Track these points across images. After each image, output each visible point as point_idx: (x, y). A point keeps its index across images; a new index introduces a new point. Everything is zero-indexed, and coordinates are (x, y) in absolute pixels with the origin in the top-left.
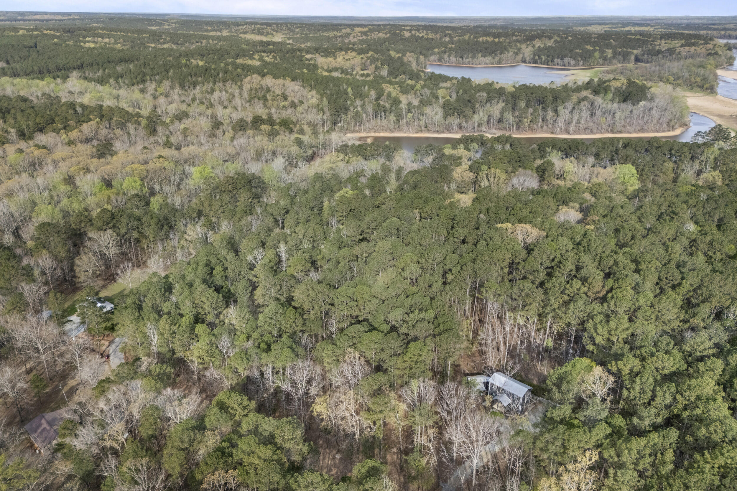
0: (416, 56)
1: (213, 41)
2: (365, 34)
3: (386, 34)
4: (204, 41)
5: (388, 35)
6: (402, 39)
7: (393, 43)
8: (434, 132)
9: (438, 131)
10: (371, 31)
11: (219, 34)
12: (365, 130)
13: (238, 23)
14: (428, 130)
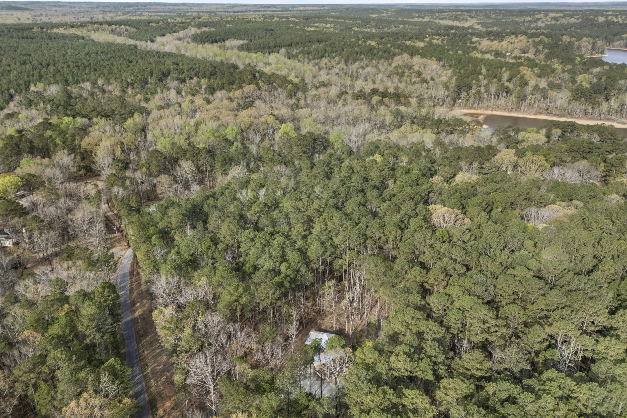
0: (592, 41)
1: (409, 25)
2: (556, 19)
3: (578, 19)
4: (401, 26)
5: (580, 20)
6: (592, 24)
7: (581, 29)
8: (555, 115)
9: (558, 115)
10: (565, 16)
11: (420, 20)
12: (482, 108)
13: (443, 10)
14: (548, 113)
